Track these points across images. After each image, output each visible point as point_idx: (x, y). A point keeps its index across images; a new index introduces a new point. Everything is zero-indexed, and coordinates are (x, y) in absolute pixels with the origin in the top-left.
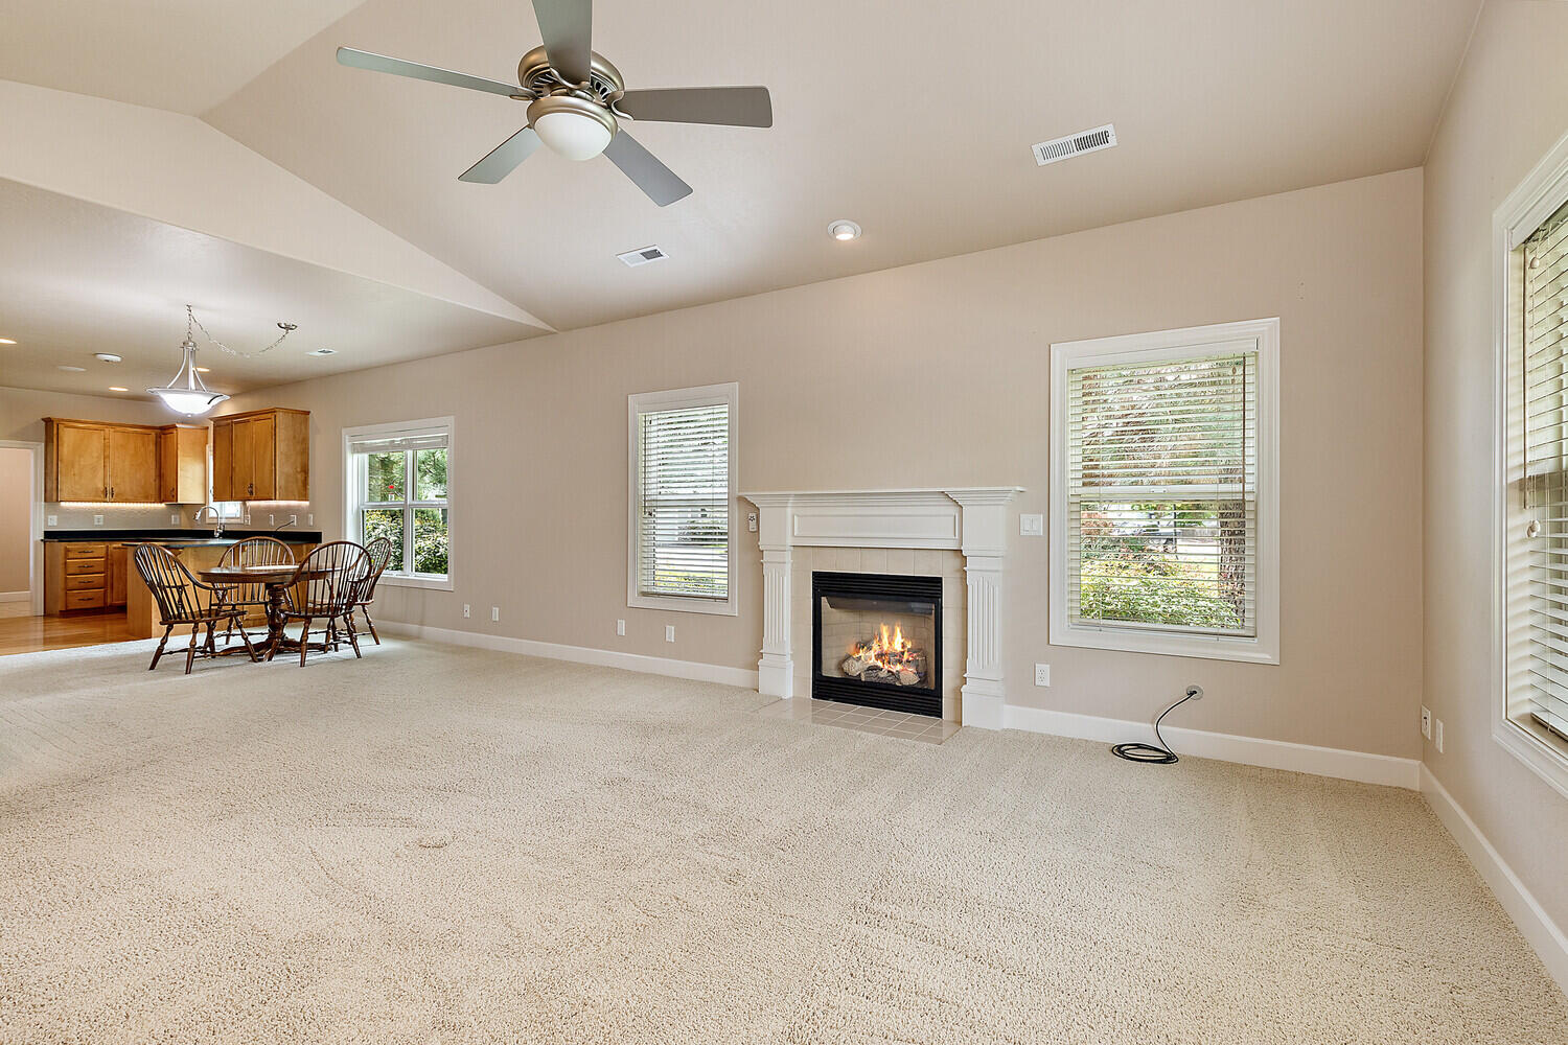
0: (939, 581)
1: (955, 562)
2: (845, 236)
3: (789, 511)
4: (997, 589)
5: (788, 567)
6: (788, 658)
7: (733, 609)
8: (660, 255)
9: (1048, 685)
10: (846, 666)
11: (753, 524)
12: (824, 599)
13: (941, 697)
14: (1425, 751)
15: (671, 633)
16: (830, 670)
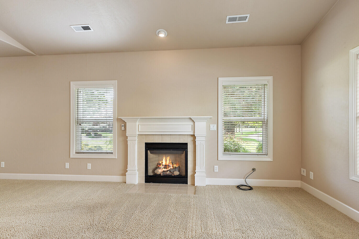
0: (187, 144)
1: (191, 138)
2: (162, 35)
3: (137, 123)
4: (204, 146)
5: (137, 141)
6: (137, 171)
7: (115, 156)
8: (89, 29)
9: (218, 171)
10: (156, 172)
11: (123, 128)
12: (149, 151)
13: (187, 178)
14: (302, 178)
15: (89, 166)
16: (150, 173)
